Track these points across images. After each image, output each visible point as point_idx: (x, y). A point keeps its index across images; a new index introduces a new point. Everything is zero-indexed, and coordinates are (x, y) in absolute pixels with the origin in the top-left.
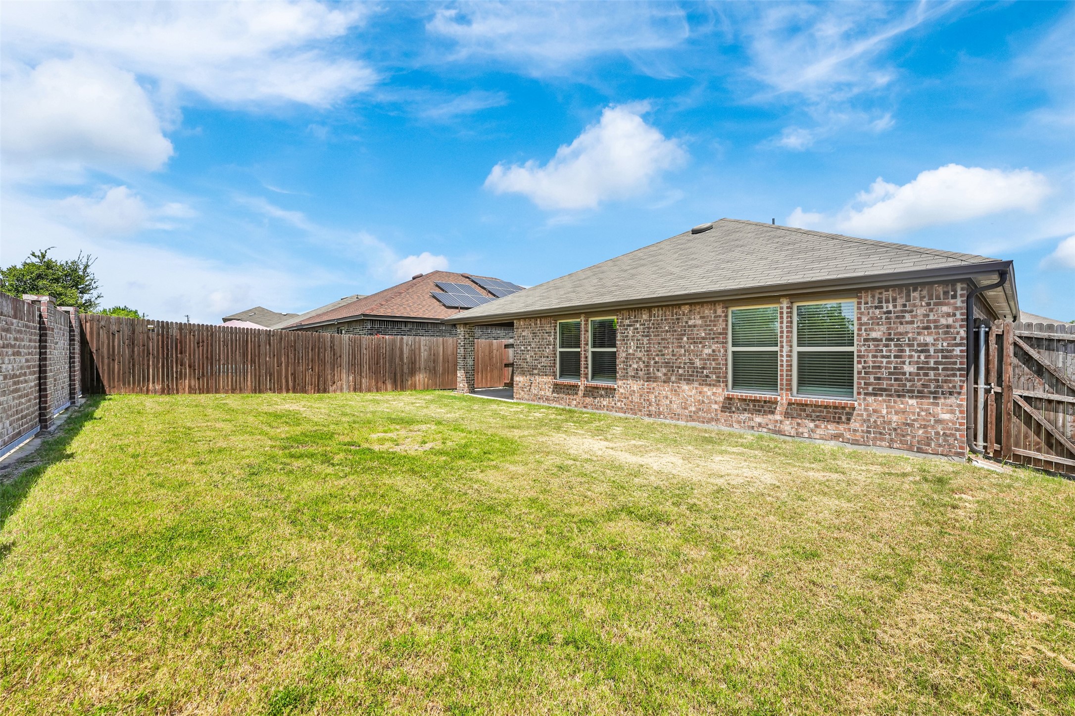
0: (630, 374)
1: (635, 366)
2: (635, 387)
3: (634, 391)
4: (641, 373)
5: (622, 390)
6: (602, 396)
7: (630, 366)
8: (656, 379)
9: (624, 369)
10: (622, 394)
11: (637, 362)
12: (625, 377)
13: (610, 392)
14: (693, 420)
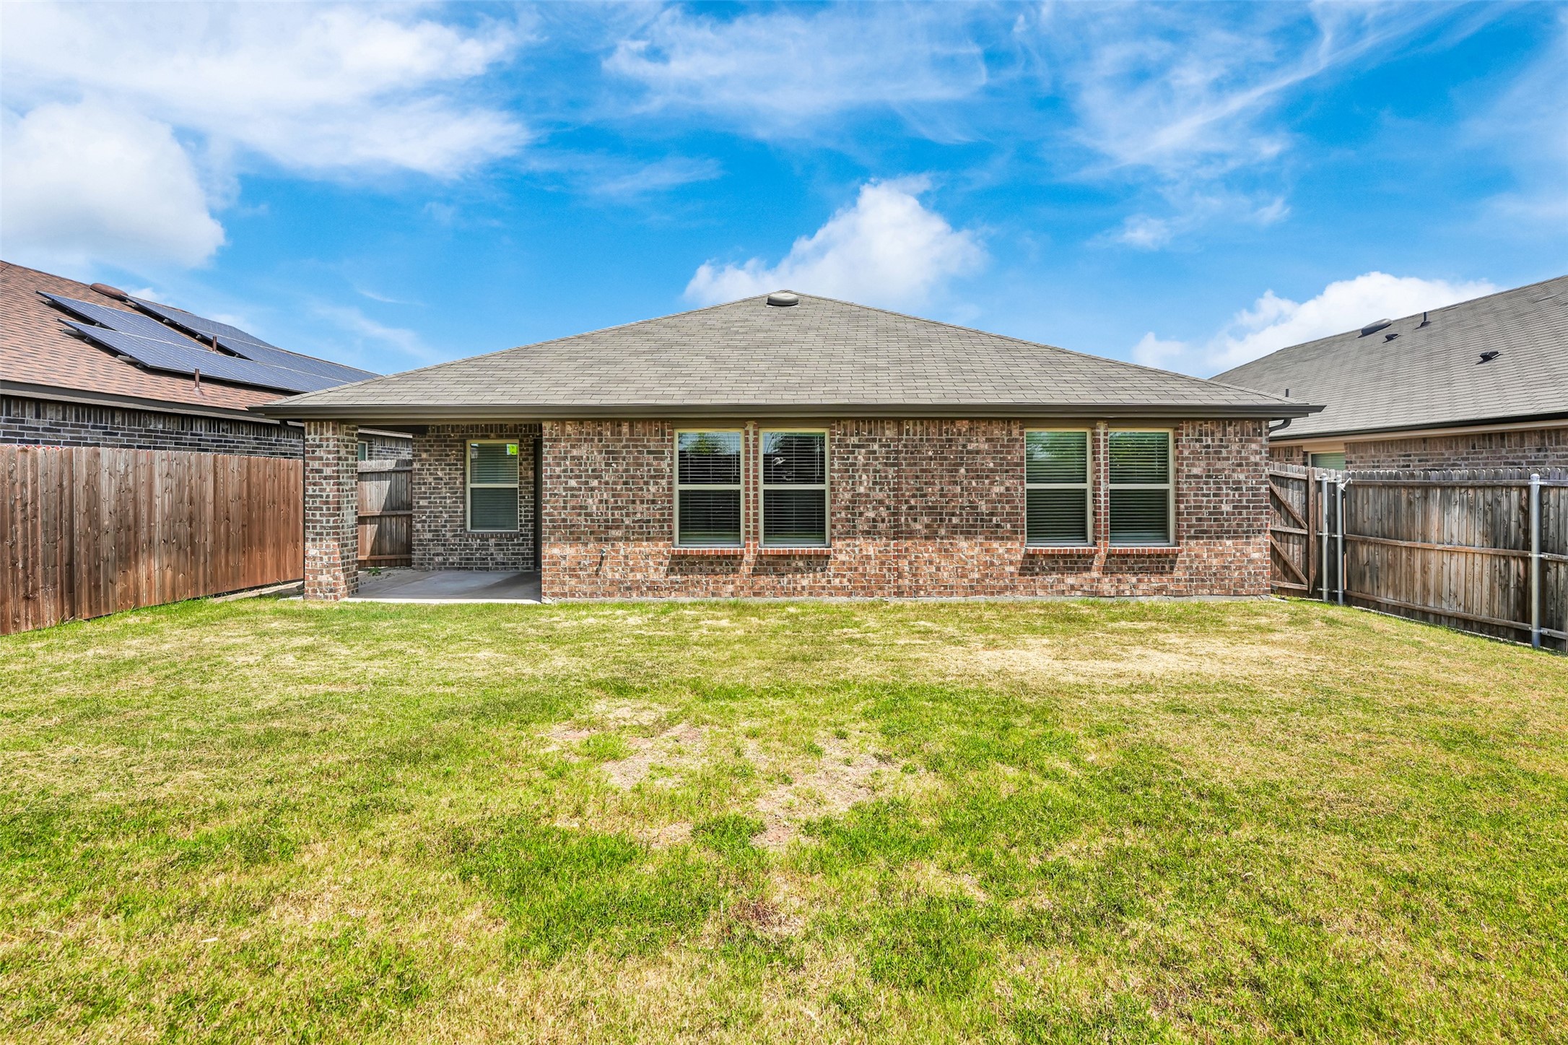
0: (860, 527)
1: (871, 514)
2: (871, 551)
3: (868, 557)
4: (881, 526)
5: (842, 557)
6: (797, 570)
7: (861, 514)
8: (911, 534)
9: (848, 520)
10: (844, 563)
11: (874, 508)
12: (850, 534)
13: (818, 562)
14: (977, 593)
